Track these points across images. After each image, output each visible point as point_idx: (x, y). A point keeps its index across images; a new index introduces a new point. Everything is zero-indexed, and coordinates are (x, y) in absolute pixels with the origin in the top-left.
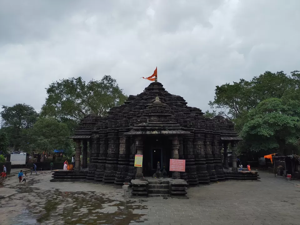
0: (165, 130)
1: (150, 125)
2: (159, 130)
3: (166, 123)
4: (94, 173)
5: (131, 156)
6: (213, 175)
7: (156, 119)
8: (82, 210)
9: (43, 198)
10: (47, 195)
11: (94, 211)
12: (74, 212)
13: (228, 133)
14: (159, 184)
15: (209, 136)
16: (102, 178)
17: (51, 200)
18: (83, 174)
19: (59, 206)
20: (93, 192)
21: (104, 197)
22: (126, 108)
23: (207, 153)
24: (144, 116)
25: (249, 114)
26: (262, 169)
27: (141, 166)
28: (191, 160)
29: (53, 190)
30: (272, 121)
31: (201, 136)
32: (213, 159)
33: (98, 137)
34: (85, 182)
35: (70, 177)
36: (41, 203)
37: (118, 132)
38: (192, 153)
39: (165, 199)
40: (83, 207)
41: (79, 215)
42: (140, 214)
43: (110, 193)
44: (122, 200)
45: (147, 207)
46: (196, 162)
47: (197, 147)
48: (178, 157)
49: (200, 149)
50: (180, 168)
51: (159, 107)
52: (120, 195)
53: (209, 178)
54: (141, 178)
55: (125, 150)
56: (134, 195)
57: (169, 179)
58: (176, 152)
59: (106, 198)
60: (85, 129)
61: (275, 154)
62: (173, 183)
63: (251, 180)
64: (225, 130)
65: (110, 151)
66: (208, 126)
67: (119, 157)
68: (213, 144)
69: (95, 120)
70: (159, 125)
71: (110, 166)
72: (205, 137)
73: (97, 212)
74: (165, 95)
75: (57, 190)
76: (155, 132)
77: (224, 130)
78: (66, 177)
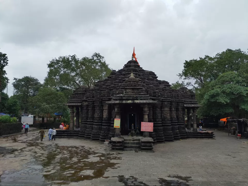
0: (137, 100)
1: (126, 96)
2: (133, 100)
3: (138, 94)
4: (84, 132)
5: (112, 119)
6: (177, 134)
7: (130, 91)
8: (74, 159)
9: (46, 151)
10: (49, 148)
11: (82, 160)
12: (68, 161)
13: (190, 101)
14: (132, 141)
15: (174, 104)
16: (90, 136)
17: (52, 152)
18: (76, 133)
19: (57, 157)
20: (83, 147)
21: (90, 150)
22: (108, 82)
23: (172, 117)
24: (121, 88)
25: (210, 85)
26: (220, 130)
27: (119, 128)
28: (159, 122)
29: (53, 144)
30: (228, 91)
31: (167, 104)
32: (177, 121)
33: (87, 104)
34: (77, 138)
35: (66, 134)
36: (44, 154)
37: (102, 101)
38: (159, 117)
39: (136, 153)
40: (75, 157)
41: (71, 163)
42: (115, 163)
43: (95, 147)
44: (104, 152)
45: (122, 158)
46: (163, 124)
47: (164, 112)
48: (148, 120)
49: (166, 114)
50: (149, 129)
51: (133, 81)
52: (103, 149)
53: (173, 136)
54: (119, 136)
55: (107, 114)
56: (113, 149)
57: (140, 138)
58: (146, 117)
59: (92, 151)
60: (77, 98)
61: (229, 118)
62: (143, 141)
63: (207, 139)
64: (188, 99)
65: (96, 115)
66: (174, 95)
67: (103, 120)
68: (177, 110)
69: (85, 91)
70: (133, 96)
71: (96, 126)
72: (171, 104)
73: (84, 161)
74: (140, 71)
75: (56, 144)
76: (130, 102)
77: (186, 99)
78: (63, 134)
